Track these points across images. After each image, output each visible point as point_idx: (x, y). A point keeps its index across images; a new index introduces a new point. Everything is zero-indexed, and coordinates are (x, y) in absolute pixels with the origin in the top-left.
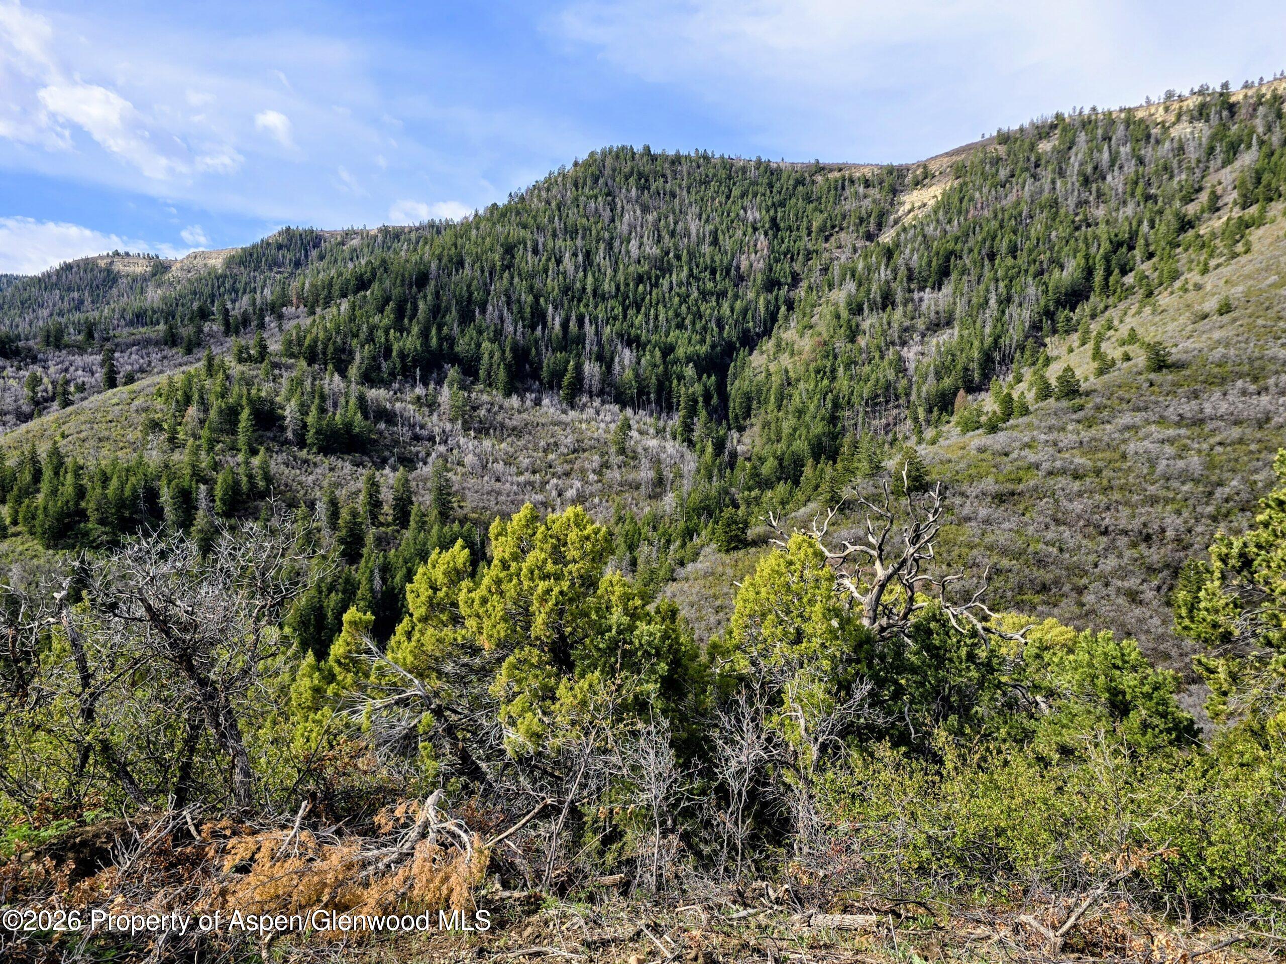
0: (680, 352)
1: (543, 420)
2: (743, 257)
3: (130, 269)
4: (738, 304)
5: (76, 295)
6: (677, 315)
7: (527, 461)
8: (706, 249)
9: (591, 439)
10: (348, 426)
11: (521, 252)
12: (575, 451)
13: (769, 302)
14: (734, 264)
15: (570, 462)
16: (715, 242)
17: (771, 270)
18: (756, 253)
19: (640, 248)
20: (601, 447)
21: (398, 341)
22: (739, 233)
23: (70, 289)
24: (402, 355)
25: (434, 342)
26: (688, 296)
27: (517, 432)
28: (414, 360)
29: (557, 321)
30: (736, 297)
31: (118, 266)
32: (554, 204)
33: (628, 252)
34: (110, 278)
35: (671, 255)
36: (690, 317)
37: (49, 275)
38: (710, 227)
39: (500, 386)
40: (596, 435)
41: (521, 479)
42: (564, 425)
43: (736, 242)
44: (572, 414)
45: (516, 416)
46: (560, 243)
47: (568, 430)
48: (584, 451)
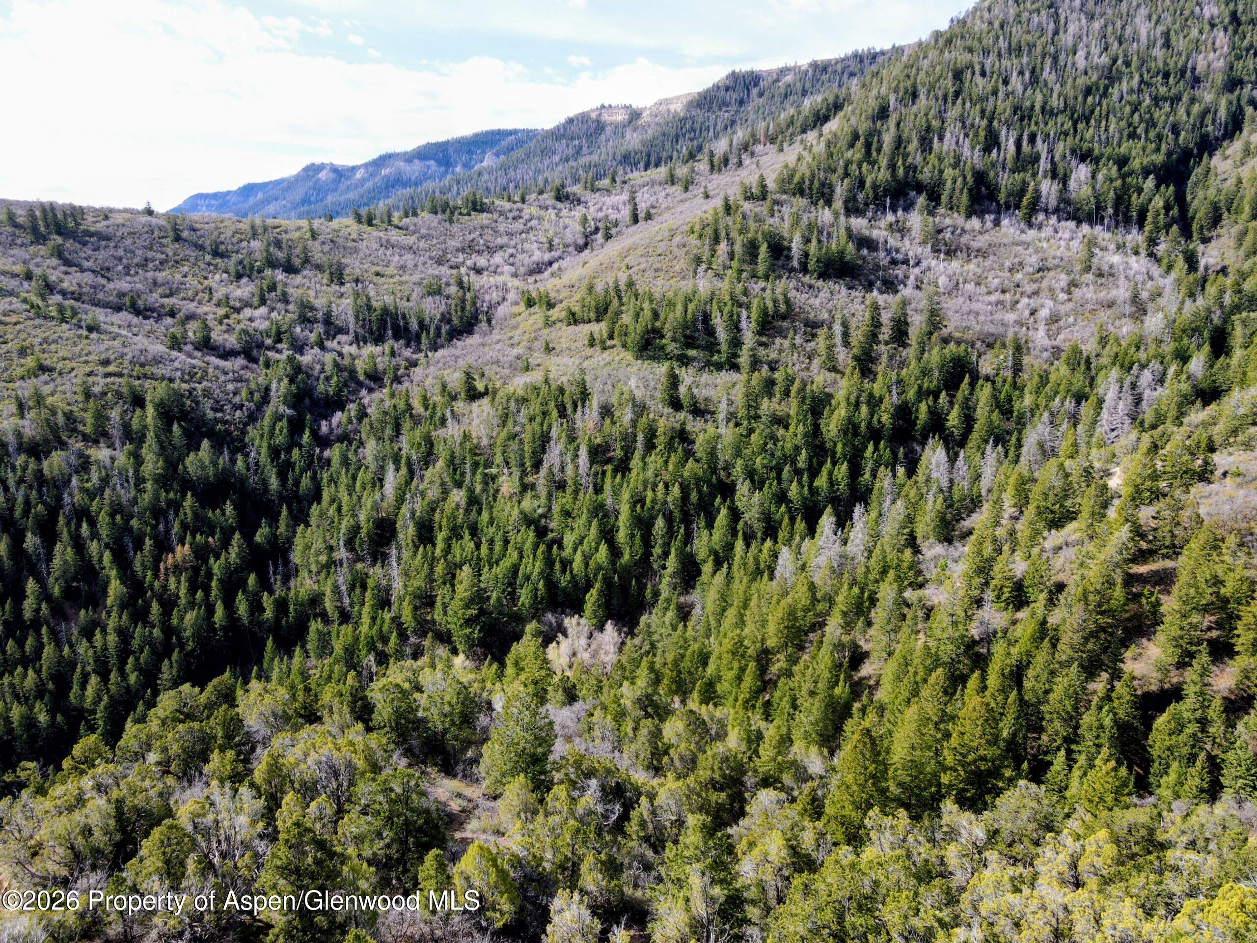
0: (1136, 164)
1: (1005, 241)
2: (1201, 56)
3: (613, 118)
4: (1196, 109)
5: (576, 142)
6: (1130, 125)
7: (997, 281)
8: (1158, 52)
9: (1054, 258)
10: (842, 253)
11: (969, 76)
12: (1039, 270)
13: (1231, 103)
14: (1189, 65)
15: (1035, 281)
16: (1167, 45)
17: (1231, 68)
18: (1215, 51)
19: (1086, 58)
20: (1064, 266)
21: (870, 172)
22: (1195, 32)
23: (572, 138)
24: (875, 187)
25: (901, 172)
26: (1140, 104)
27: (982, 253)
28: (885, 190)
29: (1011, 141)
30: (1193, 100)
31: (606, 117)
32: (997, 25)
33: (1074, 64)
34: (600, 127)
35: (1120, 62)
36: (1143, 125)
37: (558, 128)
38: (1160, 29)
39: (963, 209)
40: (1058, 253)
41: (993, 298)
42: (1027, 245)
43: (1191, 41)
44: (1032, 233)
45: (980, 237)
46: (1005, 63)
47: (1031, 250)
48: (1049, 269)
